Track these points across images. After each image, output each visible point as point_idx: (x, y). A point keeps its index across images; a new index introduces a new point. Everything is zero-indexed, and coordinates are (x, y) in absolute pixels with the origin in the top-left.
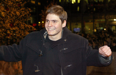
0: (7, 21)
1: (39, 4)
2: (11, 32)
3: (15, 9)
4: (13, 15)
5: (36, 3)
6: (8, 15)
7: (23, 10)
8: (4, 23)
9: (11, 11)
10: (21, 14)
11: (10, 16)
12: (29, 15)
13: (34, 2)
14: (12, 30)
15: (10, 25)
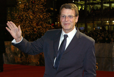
0: (34, 22)
1: (56, 10)
2: (37, 30)
3: (39, 13)
4: (38, 17)
5: (54, 10)
6: (34, 17)
7: (45, 14)
8: (32, 23)
9: (37, 15)
10: (43, 17)
11: (36, 18)
12: (49, 17)
13: (52, 9)
14: (37, 28)
15: (36, 25)
